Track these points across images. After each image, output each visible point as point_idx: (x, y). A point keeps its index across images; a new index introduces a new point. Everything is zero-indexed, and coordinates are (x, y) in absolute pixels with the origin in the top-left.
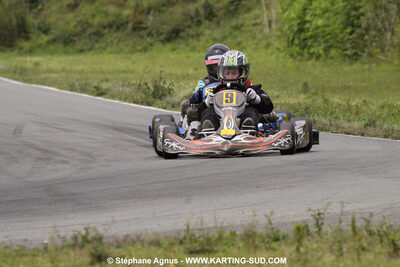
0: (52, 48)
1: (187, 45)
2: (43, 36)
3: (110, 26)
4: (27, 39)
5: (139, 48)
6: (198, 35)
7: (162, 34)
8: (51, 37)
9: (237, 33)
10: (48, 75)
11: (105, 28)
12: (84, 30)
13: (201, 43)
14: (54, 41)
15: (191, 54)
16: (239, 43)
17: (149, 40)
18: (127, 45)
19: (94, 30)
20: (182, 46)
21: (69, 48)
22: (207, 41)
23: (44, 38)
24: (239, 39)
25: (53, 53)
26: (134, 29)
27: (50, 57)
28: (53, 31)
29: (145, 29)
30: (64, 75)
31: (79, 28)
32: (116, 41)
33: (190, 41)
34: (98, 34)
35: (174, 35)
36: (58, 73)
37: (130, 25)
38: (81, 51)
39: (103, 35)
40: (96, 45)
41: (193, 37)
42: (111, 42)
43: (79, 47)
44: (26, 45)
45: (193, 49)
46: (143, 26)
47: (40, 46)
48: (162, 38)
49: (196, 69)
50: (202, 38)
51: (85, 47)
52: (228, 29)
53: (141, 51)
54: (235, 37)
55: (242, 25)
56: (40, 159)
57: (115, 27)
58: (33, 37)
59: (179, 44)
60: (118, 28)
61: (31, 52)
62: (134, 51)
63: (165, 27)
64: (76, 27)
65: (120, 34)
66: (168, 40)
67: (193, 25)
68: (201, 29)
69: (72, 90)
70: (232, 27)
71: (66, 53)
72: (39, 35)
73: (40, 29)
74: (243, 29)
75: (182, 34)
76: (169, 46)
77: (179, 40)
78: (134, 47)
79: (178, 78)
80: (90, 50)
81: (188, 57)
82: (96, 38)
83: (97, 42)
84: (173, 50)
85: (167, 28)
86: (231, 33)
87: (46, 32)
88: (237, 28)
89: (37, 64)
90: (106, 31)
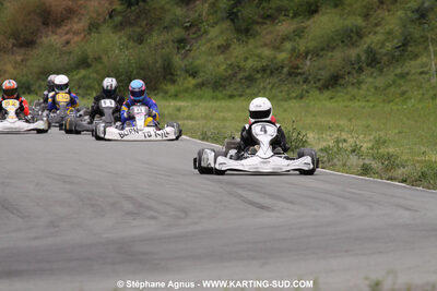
0: (199, 92)
1: (347, 93)
2: (190, 79)
3: (264, 70)
4: (173, 82)
5: (294, 95)
6: (359, 83)
7: (319, 80)
8: (199, 80)
9: (402, 82)
10: (186, 122)
11: (258, 72)
12: (235, 75)
13: (361, 92)
14: (202, 85)
15: (350, 104)
16: (404, 93)
17: (305, 87)
18: (281, 92)
19: (247, 74)
20: (340, 94)
21: (217, 93)
22: (368, 90)
23: (192, 82)
24: (404, 88)
25: (200, 98)
26: (290, 74)
27: (196, 102)
28: (201, 74)
29: (301, 74)
30: (202, 122)
31: (230, 72)
32: (270, 86)
33: (350, 89)
34: (250, 79)
35: (333, 82)
36: (197, 119)
37: (285, 70)
38: (231, 97)
39: (256, 79)
40: (248, 91)
41: (353, 84)
42: (264, 88)
43: (229, 93)
44: (172, 89)
45: (353, 98)
46: (300, 71)
47: (186, 90)
48: (318, 85)
49: (350, 120)
50: (363, 86)
51: (235, 93)
52: (392, 77)
53: (295, 98)
54: (400, 86)
55: (408, 74)
56: (129, 213)
57: (268, 72)
58: (180, 80)
59: (338, 92)
60: (272, 72)
61: (176, 96)
62: (288, 98)
63: (323, 72)
64: (226, 70)
65: (274, 80)
66: (326, 87)
67: (354, 71)
68: (362, 77)
69: (203, 139)
70: (396, 75)
71: (214, 98)
72: (185, 79)
73: (187, 71)
74: (408, 77)
75: (342, 81)
76: (327, 94)
77: (338, 88)
78: (289, 94)
79: (322, 129)
80: (241, 96)
81: (346, 107)
82: (247, 83)
83: (248, 87)
84: (331, 98)
85: (325, 74)
86: (394, 82)
87: (194, 74)
88: (402, 76)
89: (179, 110)
90: (259, 76)
